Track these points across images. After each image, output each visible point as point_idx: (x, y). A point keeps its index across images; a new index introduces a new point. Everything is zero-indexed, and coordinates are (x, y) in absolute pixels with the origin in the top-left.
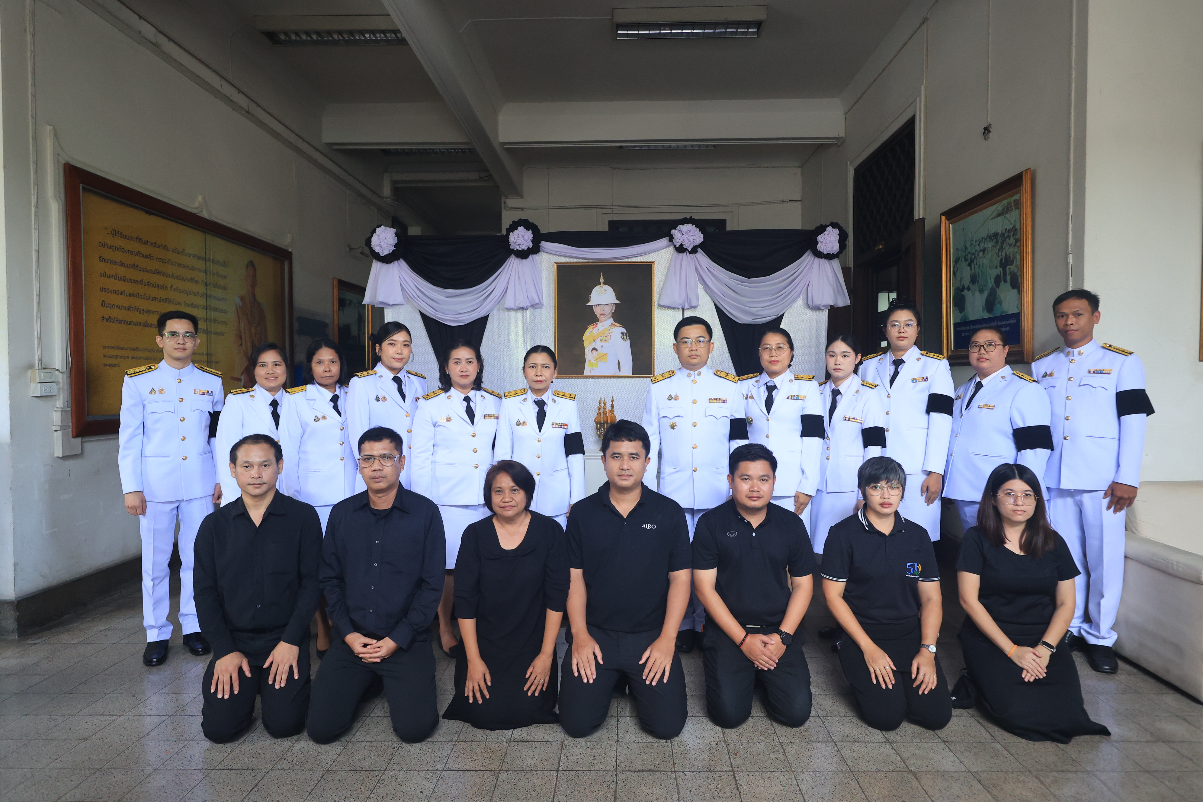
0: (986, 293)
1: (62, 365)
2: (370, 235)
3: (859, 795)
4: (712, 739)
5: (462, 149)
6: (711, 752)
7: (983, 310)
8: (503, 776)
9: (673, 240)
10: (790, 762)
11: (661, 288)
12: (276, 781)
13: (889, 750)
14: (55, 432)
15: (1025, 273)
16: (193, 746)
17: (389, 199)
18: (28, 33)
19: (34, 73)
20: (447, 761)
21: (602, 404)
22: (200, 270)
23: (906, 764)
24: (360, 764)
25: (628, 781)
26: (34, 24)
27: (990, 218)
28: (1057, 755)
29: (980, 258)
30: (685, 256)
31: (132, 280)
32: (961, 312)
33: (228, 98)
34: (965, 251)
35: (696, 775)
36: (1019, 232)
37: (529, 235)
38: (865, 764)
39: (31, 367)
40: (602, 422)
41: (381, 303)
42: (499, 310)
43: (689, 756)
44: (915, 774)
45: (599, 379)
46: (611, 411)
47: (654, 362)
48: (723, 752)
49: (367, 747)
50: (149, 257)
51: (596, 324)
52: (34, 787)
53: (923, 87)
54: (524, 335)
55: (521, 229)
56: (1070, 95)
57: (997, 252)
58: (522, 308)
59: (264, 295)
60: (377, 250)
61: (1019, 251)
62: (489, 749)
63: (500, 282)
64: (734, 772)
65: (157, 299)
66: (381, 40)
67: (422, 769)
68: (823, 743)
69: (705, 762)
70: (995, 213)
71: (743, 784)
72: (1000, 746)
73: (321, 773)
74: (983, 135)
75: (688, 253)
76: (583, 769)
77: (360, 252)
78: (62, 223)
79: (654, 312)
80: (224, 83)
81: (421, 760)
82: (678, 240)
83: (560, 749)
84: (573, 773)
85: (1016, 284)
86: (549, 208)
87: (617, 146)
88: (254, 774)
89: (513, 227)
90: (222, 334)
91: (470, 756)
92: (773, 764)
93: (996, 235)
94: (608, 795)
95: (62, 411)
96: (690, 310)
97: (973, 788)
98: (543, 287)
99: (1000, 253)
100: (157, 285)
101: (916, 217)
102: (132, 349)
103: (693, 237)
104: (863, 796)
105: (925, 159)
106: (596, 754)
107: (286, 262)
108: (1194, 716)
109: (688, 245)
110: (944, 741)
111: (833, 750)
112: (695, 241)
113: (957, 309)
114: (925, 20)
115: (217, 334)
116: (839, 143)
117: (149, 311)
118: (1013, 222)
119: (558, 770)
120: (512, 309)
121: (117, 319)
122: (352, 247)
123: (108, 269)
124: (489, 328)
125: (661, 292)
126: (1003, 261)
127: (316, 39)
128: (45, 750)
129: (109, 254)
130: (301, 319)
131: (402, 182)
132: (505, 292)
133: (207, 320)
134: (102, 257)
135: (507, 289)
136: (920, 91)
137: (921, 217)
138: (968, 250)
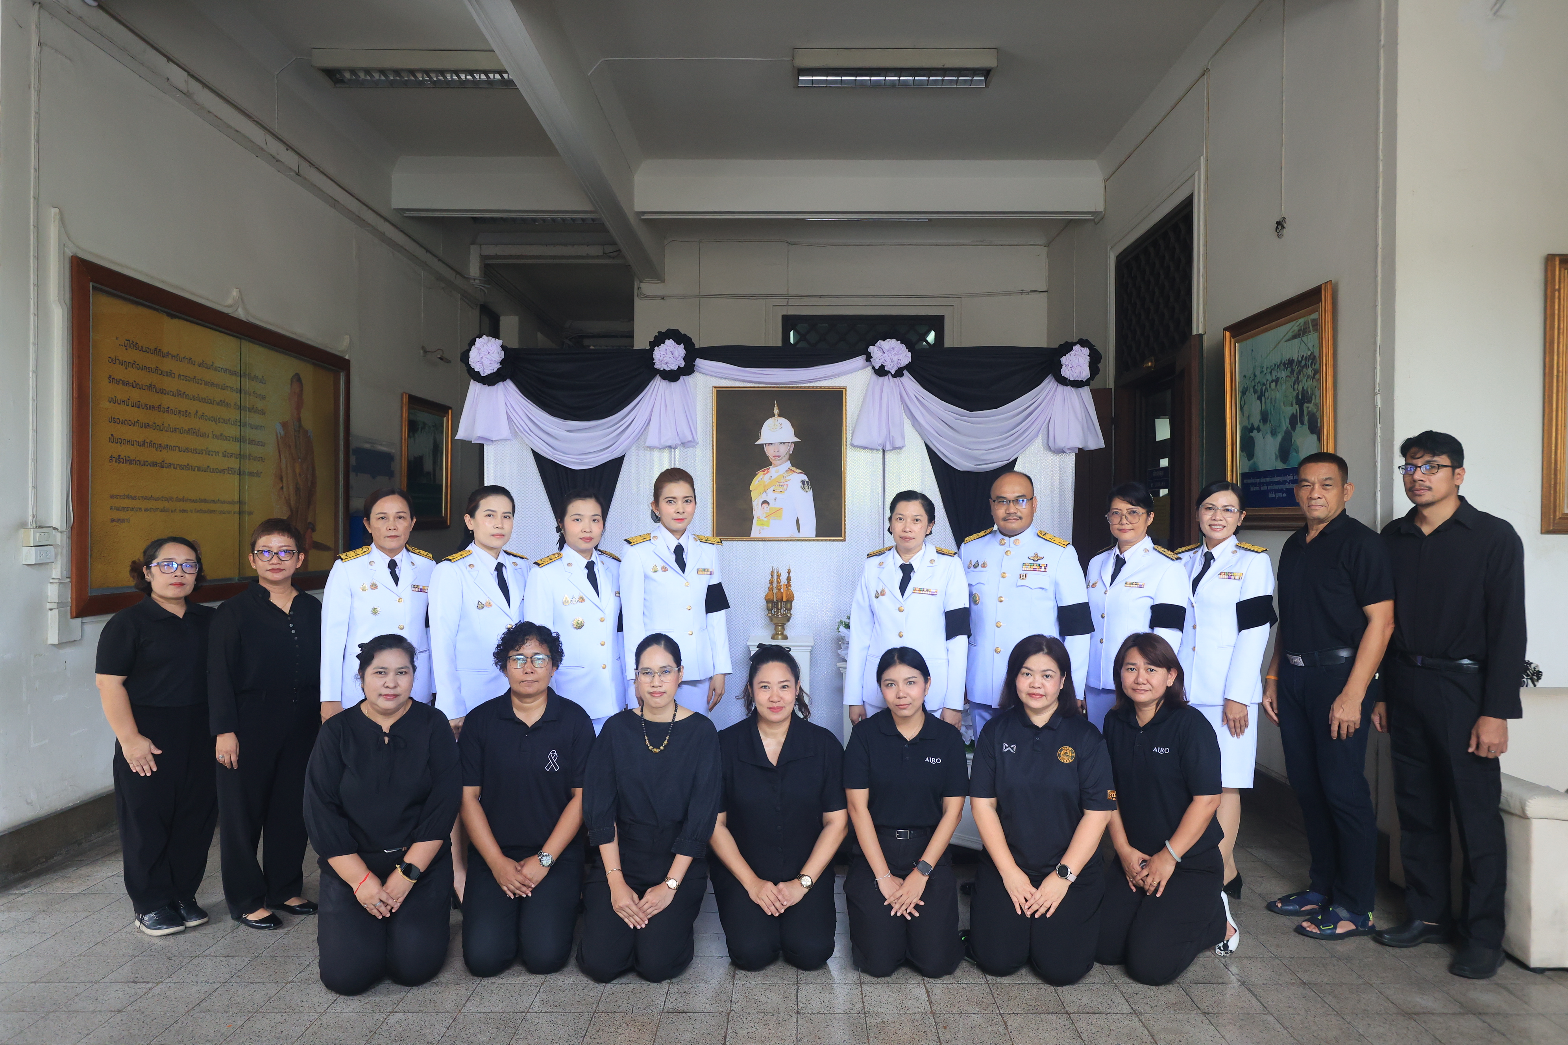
0: (1279, 438)
1: (62, 521)
2: (468, 348)
4: (916, 1010)
5: (582, 219)
6: (914, 1024)
7: (1276, 459)
9: (871, 360)
11: (854, 422)
13: (1135, 1023)
14: (50, 611)
15: (1325, 415)
16: (260, 1018)
17: (477, 281)
18: (33, 90)
19: (38, 141)
21: (775, 575)
22: (232, 389)
24: (476, 1039)
26: (40, 78)
27: (1283, 340)
28: (1341, 1029)
29: (1272, 390)
30: (887, 381)
31: (148, 406)
32: (1249, 460)
33: (274, 158)
34: (1254, 380)
36: (1318, 360)
37: (680, 351)
39: (23, 525)
40: (775, 601)
41: (480, 438)
42: (638, 448)
43: (887, 1030)
45: (772, 542)
46: (786, 585)
47: (845, 521)
48: (929, 1025)
49: (482, 1019)
50: (169, 374)
51: (768, 469)
53: (1202, 159)
55: (670, 343)
56: (1377, 193)
57: (1292, 385)
58: (670, 447)
60: (477, 367)
61: (1319, 385)
62: (636, 1021)
63: (640, 411)
65: (177, 430)
66: (481, 82)
68: (1053, 1015)
69: (906, 1037)
70: (1290, 334)
72: (1273, 1018)
74: (1276, 231)
75: (890, 377)
77: (439, 356)
78: (66, 335)
79: (845, 453)
80: (269, 138)
81: (553, 1034)
82: (877, 360)
85: (1315, 428)
86: (700, 297)
89: (659, 340)
90: (258, 474)
92: (991, 1038)
93: (1291, 362)
95: (60, 583)
96: (893, 452)
98: (698, 419)
99: (1296, 386)
100: (178, 412)
101: (1195, 332)
102: (145, 498)
103: (897, 357)
105: (1205, 253)
106: (771, 1027)
107: (342, 374)
108: (1518, 984)
109: (891, 367)
110: (1204, 1012)
112: (901, 362)
113: (1245, 455)
114: (1205, 71)
115: (251, 474)
116: (1097, 219)
117: (167, 447)
118: (1311, 348)
120: (656, 448)
121: (128, 459)
122: (427, 350)
123: (120, 392)
124: (625, 473)
125: (855, 428)
126: (1300, 397)
127: (392, 78)
128: (70, 1023)
129: (120, 373)
130: (359, 451)
131: (497, 257)
132: (647, 426)
133: (240, 456)
134: (112, 377)
135: (649, 421)
136: (1199, 165)
137: (1201, 332)
138: (1258, 378)
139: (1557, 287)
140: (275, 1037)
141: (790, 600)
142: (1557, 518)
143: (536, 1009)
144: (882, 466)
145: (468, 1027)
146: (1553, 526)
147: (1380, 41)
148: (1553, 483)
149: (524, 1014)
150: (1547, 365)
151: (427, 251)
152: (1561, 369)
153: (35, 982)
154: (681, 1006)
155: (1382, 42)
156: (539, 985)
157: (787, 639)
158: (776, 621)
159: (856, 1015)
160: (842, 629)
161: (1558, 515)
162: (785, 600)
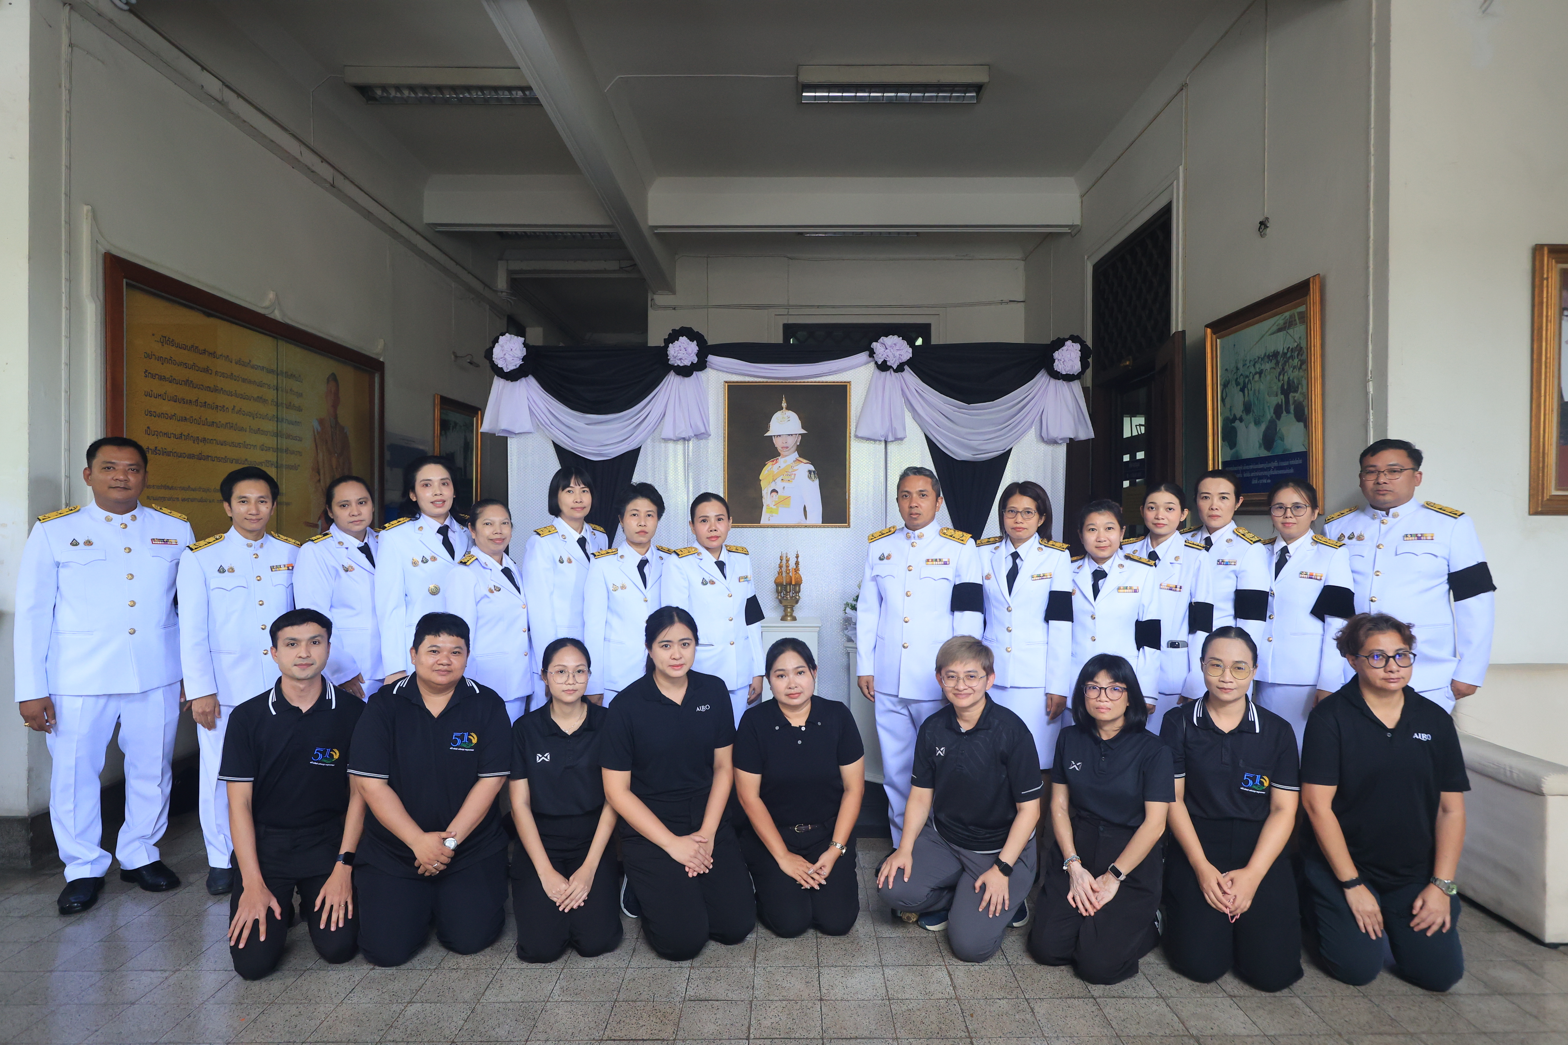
0: (1263, 427)
2: (491, 345)
4: (940, 996)
5: (599, 233)
6: (940, 1012)
7: (1260, 447)
9: (874, 355)
10: (1041, 1025)
11: (859, 414)
13: (1163, 1008)
15: (1313, 404)
16: (275, 1010)
17: (504, 293)
18: (64, 90)
19: (69, 139)
20: (606, 1027)
21: (783, 561)
22: (269, 387)
23: (1186, 1026)
24: (494, 1033)
26: (71, 78)
27: (1268, 334)
28: (1371, 1013)
29: (1256, 382)
30: (889, 376)
31: (185, 400)
32: (1231, 448)
33: (309, 168)
34: (1236, 372)
36: (1305, 351)
37: (693, 347)
38: (1134, 1026)
40: (784, 584)
41: (504, 431)
42: (654, 441)
43: (913, 1018)
44: (1197, 1039)
45: (781, 529)
46: (795, 569)
47: (850, 508)
48: (955, 1012)
49: (501, 1010)
50: (206, 370)
51: (777, 459)
53: (1181, 168)
54: (685, 473)
55: (683, 340)
56: (1368, 187)
57: (1277, 376)
58: (684, 439)
59: (347, 418)
60: (500, 364)
61: (1306, 375)
62: (658, 1011)
63: (655, 405)
64: (971, 1038)
65: (215, 424)
66: (505, 98)
67: (575, 1038)
68: (1079, 1000)
69: (933, 1026)
70: (1275, 328)
74: (1259, 231)
75: (892, 372)
76: (780, 1037)
77: (469, 361)
78: (99, 329)
79: (850, 444)
80: (304, 149)
81: (573, 1027)
82: (880, 356)
83: (749, 1011)
85: (1302, 416)
86: (707, 307)
87: (796, 233)
89: (673, 337)
90: (295, 467)
91: (634, 1020)
92: (1020, 1028)
93: (1275, 355)
96: (894, 443)
98: (710, 413)
99: (1281, 377)
100: (215, 407)
101: (1173, 330)
102: (183, 489)
103: (899, 352)
105: (1185, 257)
106: (795, 1017)
107: (376, 375)
108: (1536, 961)
109: (893, 362)
111: (1094, 1008)
112: (902, 358)
113: (1227, 444)
114: (1183, 86)
115: (288, 467)
116: (1074, 232)
117: (204, 440)
118: (1297, 340)
119: (748, 1039)
120: (670, 440)
121: (165, 450)
122: (458, 355)
123: (156, 386)
124: (641, 464)
125: (858, 421)
126: (1285, 387)
127: (421, 95)
129: (157, 368)
130: (393, 448)
131: (521, 272)
132: (662, 419)
133: (277, 450)
134: (148, 372)
135: (664, 415)
136: (1178, 174)
137: (1179, 330)
138: (1241, 371)
139: (1545, 276)
141: (798, 584)
142: (1545, 499)
143: (556, 998)
144: (884, 456)
145: (486, 1019)
146: (1542, 508)
147: (1371, 39)
148: (1541, 465)
149: (544, 1003)
150: (1535, 352)
151: (457, 263)
152: (1549, 355)
154: (702, 993)
155: (1374, 41)
156: (559, 971)
157: (796, 620)
158: (785, 603)
159: (880, 1001)
160: (848, 610)
161: (1546, 497)
162: (793, 583)
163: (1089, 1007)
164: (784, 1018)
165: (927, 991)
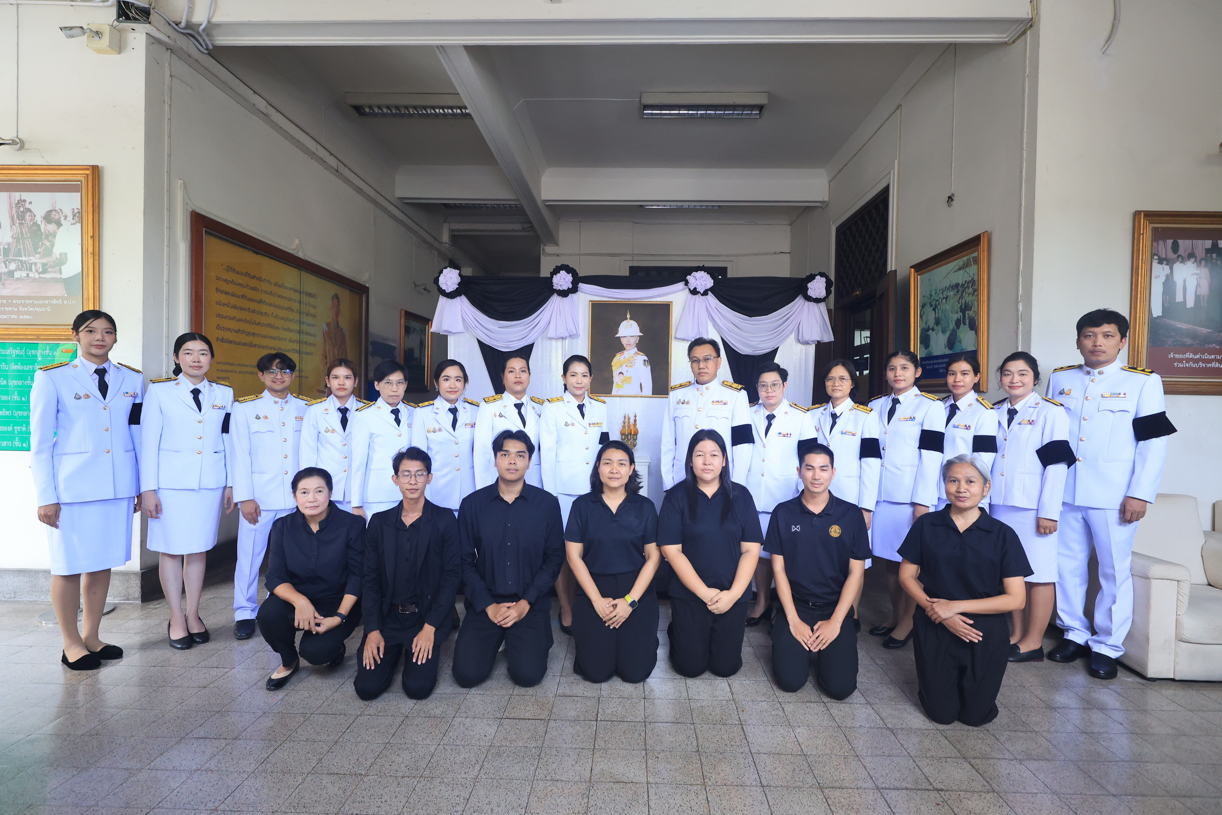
0: (948, 334)
2: (438, 275)
3: (846, 746)
4: (723, 698)
5: (509, 205)
6: (722, 708)
7: (945, 347)
8: (552, 724)
9: (688, 284)
10: (789, 719)
11: (677, 322)
12: (365, 725)
15: (981, 318)
16: (294, 694)
17: (448, 245)
18: (166, 105)
19: (169, 137)
20: (505, 711)
21: (626, 418)
22: (295, 301)
23: (885, 722)
24: (433, 712)
25: (656, 730)
26: (171, 97)
27: (952, 272)
29: (943, 304)
30: (698, 297)
31: (241, 308)
32: (926, 349)
33: (322, 159)
34: (931, 298)
35: (711, 727)
36: (977, 284)
37: (569, 278)
38: (850, 721)
40: (627, 434)
41: (446, 331)
42: (542, 339)
44: (892, 731)
45: (624, 398)
46: (634, 425)
48: (732, 709)
49: (438, 698)
50: (254, 289)
51: (623, 352)
52: (165, 725)
53: (896, 162)
55: (563, 272)
56: (1021, 172)
57: (958, 300)
58: (562, 338)
59: (344, 323)
60: (444, 287)
61: (977, 299)
62: (539, 702)
63: (544, 316)
64: (742, 725)
65: (260, 324)
66: (449, 114)
67: (485, 717)
68: (815, 703)
69: (717, 717)
70: (957, 268)
71: (750, 735)
73: (402, 719)
74: (947, 202)
75: (700, 295)
77: (424, 288)
78: (187, 259)
79: (671, 343)
80: (319, 147)
81: (484, 710)
82: (692, 285)
83: (597, 703)
84: (609, 723)
85: (974, 326)
86: (580, 255)
87: (640, 205)
88: (346, 719)
89: (556, 271)
90: (311, 354)
91: (523, 707)
92: (774, 720)
93: (957, 285)
94: (639, 741)
97: (941, 743)
98: (579, 321)
99: (960, 301)
100: (261, 313)
101: (889, 269)
102: (240, 365)
103: (704, 282)
104: (850, 747)
105: (897, 221)
106: (627, 708)
107: (364, 296)
109: (700, 289)
111: (824, 709)
112: (707, 286)
113: (923, 346)
114: (898, 106)
115: (307, 353)
116: (823, 206)
117: (254, 334)
118: (972, 275)
119: (596, 720)
120: (554, 338)
121: (229, 340)
122: (417, 284)
123: (223, 298)
124: (534, 354)
125: (677, 327)
126: (963, 308)
128: (172, 695)
129: (224, 286)
130: (374, 343)
131: (458, 230)
132: (548, 324)
133: (300, 342)
134: (218, 289)
135: (550, 322)
136: (894, 165)
137: (893, 269)
138: (934, 297)
139: (1142, 232)
140: (303, 707)
141: (636, 434)
148: (1136, 360)
149: (465, 695)
151: (417, 224)
152: (1143, 286)
153: (154, 666)
154: (568, 692)
155: (1027, 73)
162: (633, 433)
163: (821, 708)
164: (620, 709)
165: (714, 695)
